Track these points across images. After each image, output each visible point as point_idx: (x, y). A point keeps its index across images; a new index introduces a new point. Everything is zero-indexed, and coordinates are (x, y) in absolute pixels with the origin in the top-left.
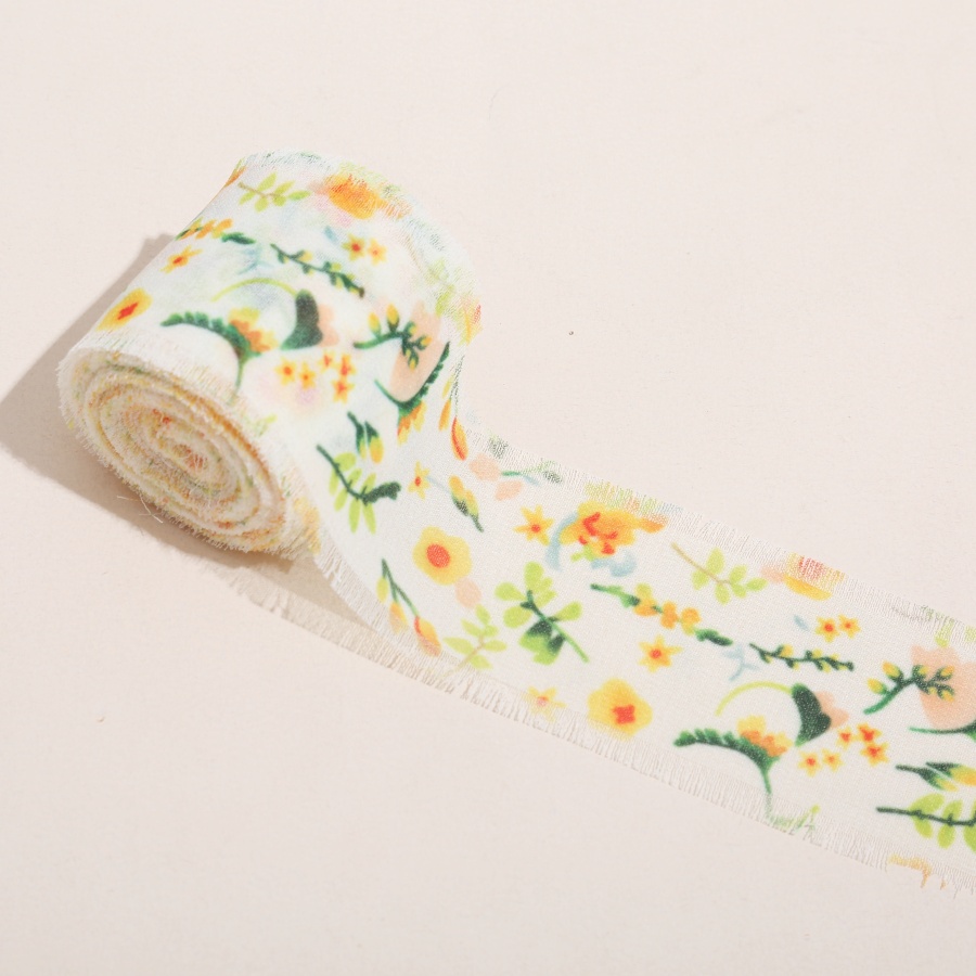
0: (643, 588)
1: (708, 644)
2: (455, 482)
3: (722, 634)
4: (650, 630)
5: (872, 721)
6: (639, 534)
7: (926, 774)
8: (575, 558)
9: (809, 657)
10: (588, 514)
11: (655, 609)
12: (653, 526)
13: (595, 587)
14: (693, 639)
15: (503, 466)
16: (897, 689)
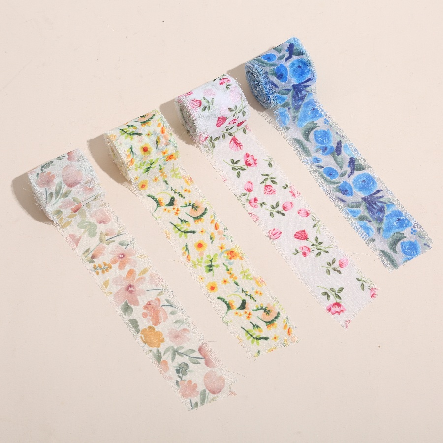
0: (231, 269)
1: (235, 284)
2: (213, 234)
3: (238, 284)
4: (228, 276)
5: (252, 312)
6: (238, 259)
7: (254, 326)
8: (224, 257)
9: (250, 296)
10: (232, 250)
11: (231, 274)
12: (241, 259)
13: (224, 264)
14: (233, 282)
15: (225, 233)
16: (260, 309)
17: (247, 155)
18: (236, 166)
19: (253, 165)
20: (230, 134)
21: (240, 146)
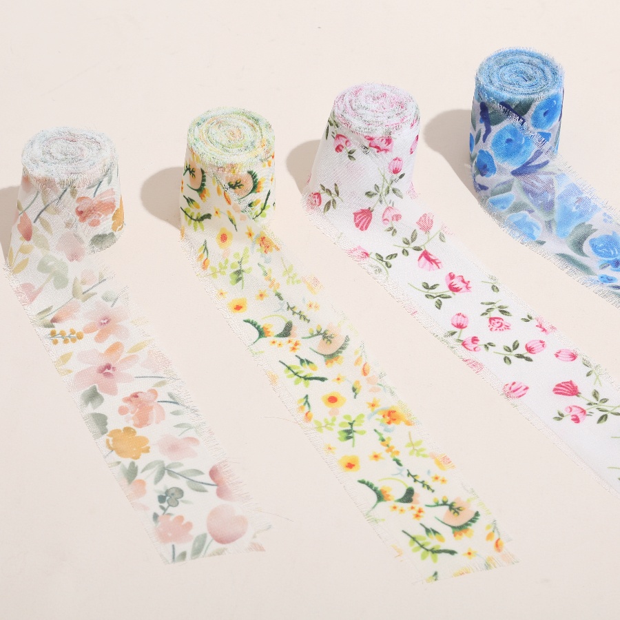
0: (389, 438)
1: (395, 462)
2: (358, 382)
3: (401, 462)
4: (381, 449)
5: (425, 509)
6: (402, 423)
7: (428, 531)
8: (377, 419)
9: (423, 482)
10: (393, 409)
11: (388, 445)
12: (408, 423)
13: (375, 431)
14: (392, 459)
15: (380, 381)
16: (441, 505)
17: (452, 277)
18: (431, 292)
19: (464, 289)
20: (417, 249)
21: (436, 264)
